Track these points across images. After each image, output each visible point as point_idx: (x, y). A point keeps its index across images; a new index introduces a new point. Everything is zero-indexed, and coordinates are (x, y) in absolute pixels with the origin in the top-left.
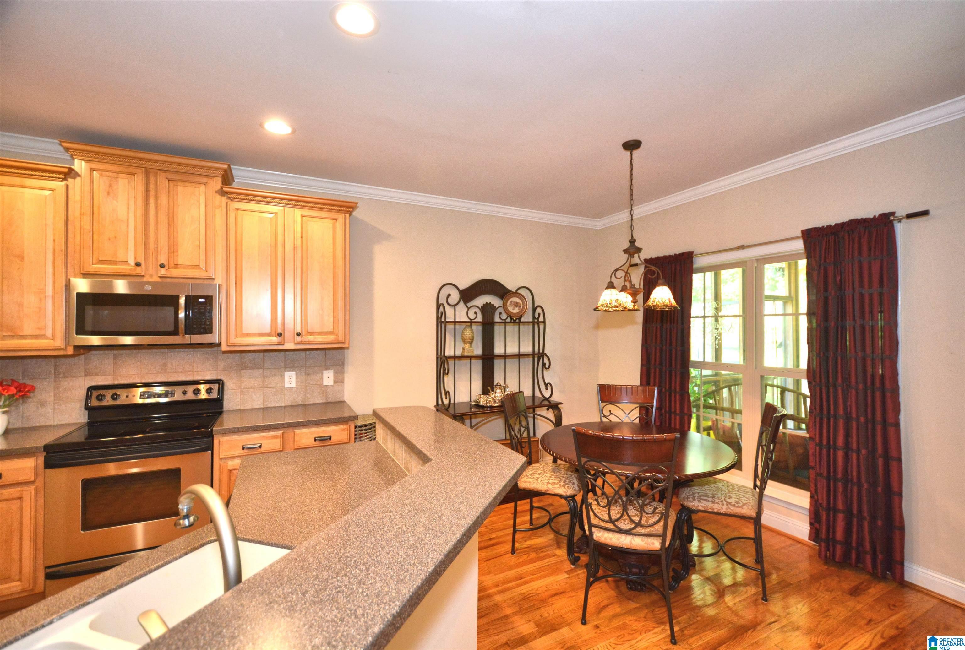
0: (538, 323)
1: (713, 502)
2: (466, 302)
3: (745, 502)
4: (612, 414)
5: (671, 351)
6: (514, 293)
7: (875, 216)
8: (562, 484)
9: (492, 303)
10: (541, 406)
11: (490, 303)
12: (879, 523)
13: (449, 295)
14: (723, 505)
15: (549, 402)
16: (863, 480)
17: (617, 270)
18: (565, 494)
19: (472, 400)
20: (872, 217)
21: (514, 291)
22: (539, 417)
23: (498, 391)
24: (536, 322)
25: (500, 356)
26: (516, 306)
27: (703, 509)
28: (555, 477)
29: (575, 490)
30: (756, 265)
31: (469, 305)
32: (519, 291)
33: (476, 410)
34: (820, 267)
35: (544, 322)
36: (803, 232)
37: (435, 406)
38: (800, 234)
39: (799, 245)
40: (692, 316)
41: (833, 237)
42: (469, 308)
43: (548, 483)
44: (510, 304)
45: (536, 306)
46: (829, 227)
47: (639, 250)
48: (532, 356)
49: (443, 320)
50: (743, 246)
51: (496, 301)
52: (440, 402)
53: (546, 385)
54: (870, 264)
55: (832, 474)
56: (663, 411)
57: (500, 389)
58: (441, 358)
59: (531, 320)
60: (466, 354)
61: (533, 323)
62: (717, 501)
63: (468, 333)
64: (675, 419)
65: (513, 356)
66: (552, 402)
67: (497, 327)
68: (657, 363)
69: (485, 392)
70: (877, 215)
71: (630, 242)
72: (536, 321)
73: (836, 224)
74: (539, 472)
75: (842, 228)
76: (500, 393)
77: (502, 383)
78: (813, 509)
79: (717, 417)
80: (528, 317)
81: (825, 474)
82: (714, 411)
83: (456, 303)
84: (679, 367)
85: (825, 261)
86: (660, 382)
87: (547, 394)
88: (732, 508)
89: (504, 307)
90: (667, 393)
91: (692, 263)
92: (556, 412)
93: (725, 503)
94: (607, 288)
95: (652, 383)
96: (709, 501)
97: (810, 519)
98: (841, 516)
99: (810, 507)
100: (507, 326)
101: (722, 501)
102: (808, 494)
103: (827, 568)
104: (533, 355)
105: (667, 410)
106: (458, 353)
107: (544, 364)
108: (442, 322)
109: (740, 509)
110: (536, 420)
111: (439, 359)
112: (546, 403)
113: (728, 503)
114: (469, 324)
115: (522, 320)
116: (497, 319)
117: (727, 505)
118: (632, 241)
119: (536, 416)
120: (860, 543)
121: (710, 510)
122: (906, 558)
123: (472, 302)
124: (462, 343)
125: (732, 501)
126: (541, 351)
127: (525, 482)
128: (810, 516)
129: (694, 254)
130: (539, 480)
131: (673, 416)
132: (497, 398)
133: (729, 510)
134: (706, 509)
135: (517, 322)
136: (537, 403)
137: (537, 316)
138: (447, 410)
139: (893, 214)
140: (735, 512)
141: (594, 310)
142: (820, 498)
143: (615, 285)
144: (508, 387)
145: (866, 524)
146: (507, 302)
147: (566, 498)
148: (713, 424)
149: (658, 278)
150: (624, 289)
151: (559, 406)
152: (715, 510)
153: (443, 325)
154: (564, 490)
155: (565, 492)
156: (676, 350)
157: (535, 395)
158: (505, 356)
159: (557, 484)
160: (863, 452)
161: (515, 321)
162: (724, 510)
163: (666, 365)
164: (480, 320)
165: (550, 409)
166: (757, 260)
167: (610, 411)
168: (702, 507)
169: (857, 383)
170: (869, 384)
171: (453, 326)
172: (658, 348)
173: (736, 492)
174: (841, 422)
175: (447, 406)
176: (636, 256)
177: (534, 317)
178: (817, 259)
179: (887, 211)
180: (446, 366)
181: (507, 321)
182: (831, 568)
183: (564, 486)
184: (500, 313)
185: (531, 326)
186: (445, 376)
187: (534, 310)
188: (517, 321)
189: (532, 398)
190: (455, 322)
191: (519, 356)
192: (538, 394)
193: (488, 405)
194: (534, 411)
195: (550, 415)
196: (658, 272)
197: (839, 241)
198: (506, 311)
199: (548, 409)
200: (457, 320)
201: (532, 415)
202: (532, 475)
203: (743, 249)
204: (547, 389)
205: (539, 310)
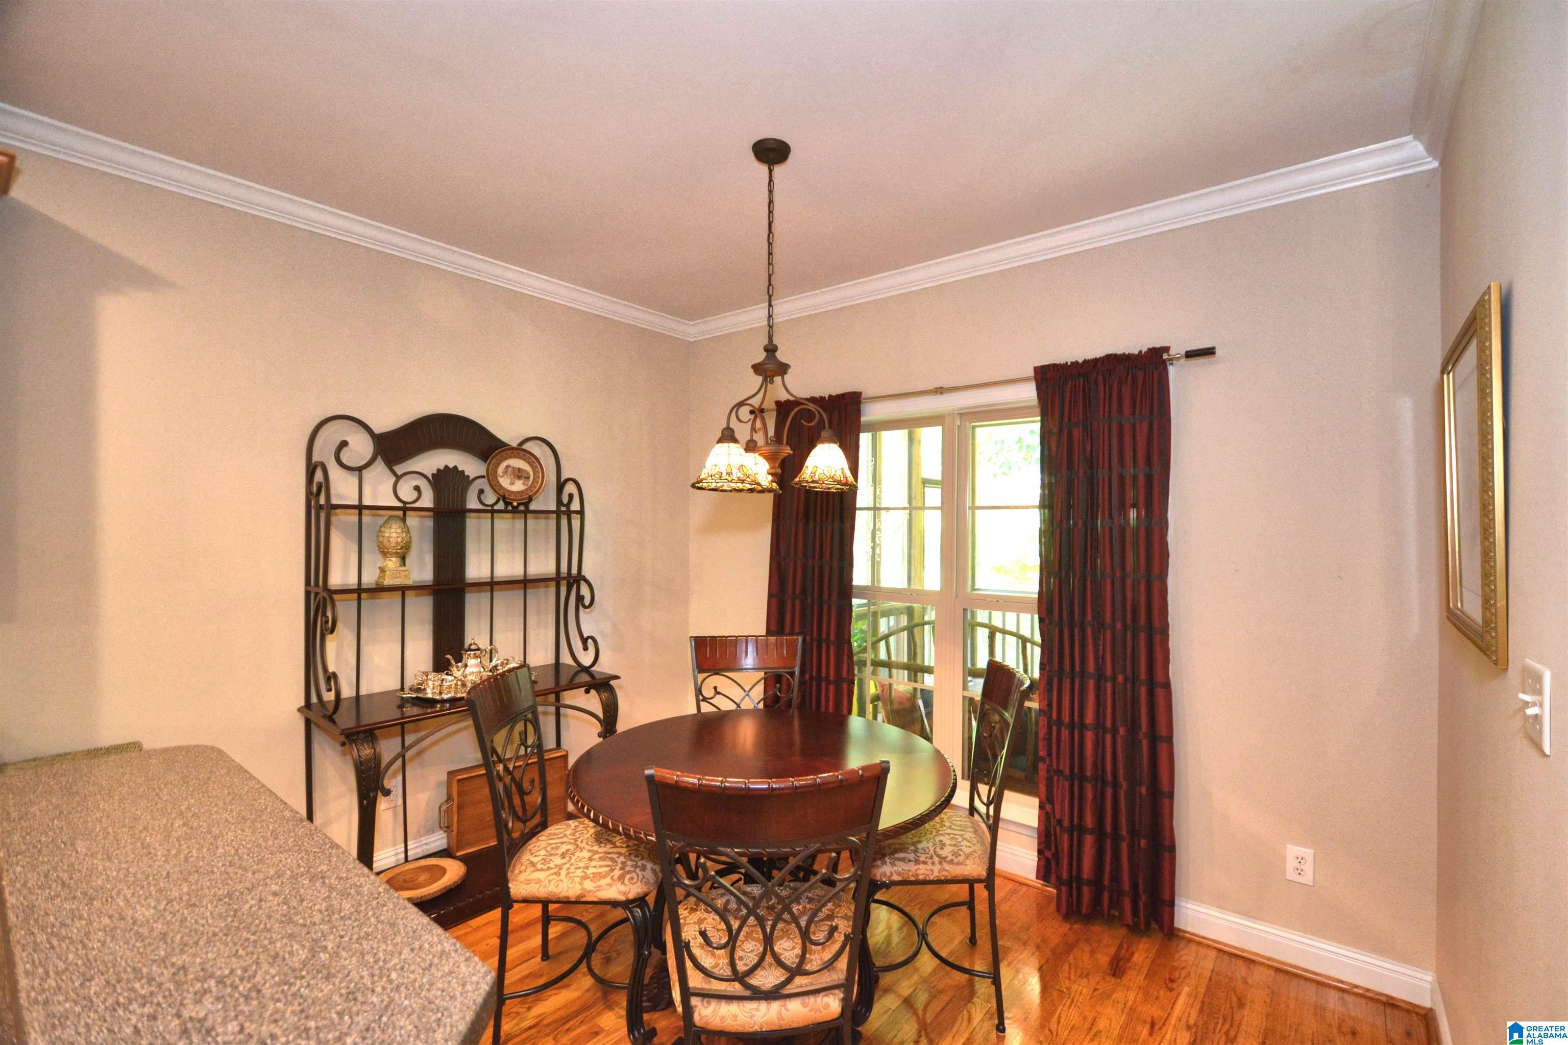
0: (569, 513)
1: (917, 862)
2: (390, 463)
3: (967, 850)
4: (719, 693)
5: (821, 568)
6: (513, 448)
7: (1141, 352)
8: (617, 873)
9: (460, 469)
10: (572, 686)
11: (456, 467)
12: (1143, 842)
13: (344, 444)
14: (933, 863)
15: (591, 675)
16: (1121, 779)
17: (740, 404)
18: (623, 898)
19: (408, 684)
20: (1137, 352)
21: (514, 445)
22: (569, 711)
23: (472, 662)
24: (564, 512)
25: (479, 585)
26: (519, 478)
27: (900, 878)
28: (601, 859)
29: (647, 883)
30: (958, 423)
31: (400, 469)
32: (527, 446)
33: (415, 710)
34: (1061, 430)
35: (581, 513)
36: (1037, 370)
37: (299, 710)
38: (1031, 373)
39: (1029, 393)
40: (858, 506)
41: (1081, 380)
42: (398, 478)
43: (585, 878)
44: (505, 472)
45: (563, 478)
46: (1075, 364)
47: (783, 369)
48: (554, 583)
49: (322, 501)
50: (942, 388)
51: (470, 466)
52: (314, 699)
53: (584, 641)
54: (1134, 426)
55: (1076, 771)
56: (807, 676)
57: (476, 657)
58: (317, 594)
59: (553, 507)
60: (388, 582)
61: (558, 513)
62: (922, 858)
63: (394, 534)
64: (827, 690)
65: (510, 584)
66: (597, 677)
67: (471, 523)
68: (798, 591)
69: (440, 665)
70: (1144, 350)
71: (766, 349)
72: (563, 509)
73: (1085, 360)
74: (564, 848)
75: (1095, 366)
76: (476, 665)
77: (484, 643)
78: (1043, 828)
79: (891, 681)
80: (546, 501)
81: (1067, 772)
82: (887, 669)
83: (362, 463)
84: (834, 597)
85: (1070, 420)
86: (803, 625)
87: (586, 659)
88: (946, 866)
89: (491, 478)
90: (815, 644)
91: (858, 413)
92: (605, 695)
93: (936, 859)
94: (720, 441)
95: (787, 630)
96: (910, 861)
97: (1039, 844)
98: (1089, 840)
99: (1039, 824)
100: (496, 521)
101: (931, 858)
102: (1035, 801)
103: (1070, 929)
104: (557, 579)
105: (814, 674)
106: (370, 578)
107: (580, 599)
108: (321, 507)
109: (962, 866)
110: (562, 720)
111: (312, 596)
112: (585, 678)
113: (943, 859)
114: (400, 513)
115: (533, 506)
116: (472, 503)
117: (940, 863)
118: (771, 350)
119: (562, 710)
120: (1116, 877)
121: (912, 879)
122: (1176, 893)
123: (410, 462)
124: (379, 557)
125: (945, 852)
126: (574, 571)
127: (528, 882)
128: (1039, 838)
129: (863, 396)
130: (563, 872)
131: (823, 684)
132: (469, 678)
133: (945, 873)
134: (905, 877)
135: (521, 512)
136: (564, 680)
137: (565, 500)
138: (331, 719)
139: (1166, 349)
140: (954, 874)
141: (693, 486)
142: (1057, 811)
143: (737, 435)
144: (497, 652)
145: (1124, 846)
146: (497, 468)
147: (626, 904)
148: (883, 691)
149: (821, 426)
150: (751, 447)
151: (612, 682)
152: (921, 877)
153: (323, 516)
154: (623, 888)
155: (624, 893)
156: (831, 568)
157: (561, 661)
158: (492, 585)
159: (604, 877)
160: (1122, 731)
161: (515, 510)
162: (936, 874)
163: (813, 594)
164: (431, 505)
165: (593, 691)
166: (961, 415)
167: (715, 688)
168: (899, 874)
169: (1113, 620)
170: (1129, 621)
171: (355, 519)
172: (799, 564)
173: (949, 831)
174: (1091, 683)
175: (331, 708)
176: (778, 379)
177: (559, 502)
178: (1057, 416)
179: (1158, 345)
180: (329, 614)
181: (496, 507)
182: (1076, 926)
183: (621, 878)
184: (481, 492)
185: (553, 522)
186: (329, 637)
187: (560, 486)
188: (522, 508)
189: (552, 672)
190: (360, 508)
191: (525, 583)
192: (566, 659)
193: (445, 697)
194: (558, 699)
195: (593, 702)
196: (821, 416)
197: (1089, 389)
198: (495, 486)
199: (587, 692)
200: (367, 502)
201: (552, 709)
202: (544, 861)
203: (941, 393)
204: (586, 649)
205: (570, 488)
